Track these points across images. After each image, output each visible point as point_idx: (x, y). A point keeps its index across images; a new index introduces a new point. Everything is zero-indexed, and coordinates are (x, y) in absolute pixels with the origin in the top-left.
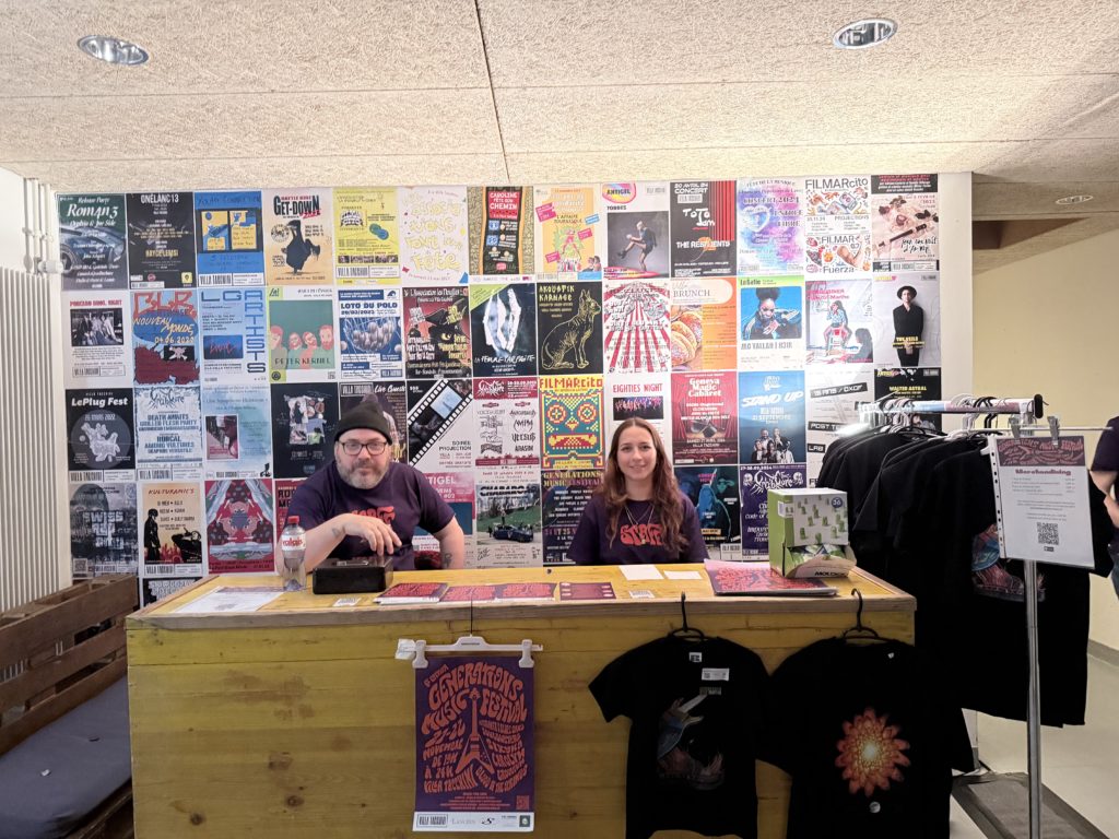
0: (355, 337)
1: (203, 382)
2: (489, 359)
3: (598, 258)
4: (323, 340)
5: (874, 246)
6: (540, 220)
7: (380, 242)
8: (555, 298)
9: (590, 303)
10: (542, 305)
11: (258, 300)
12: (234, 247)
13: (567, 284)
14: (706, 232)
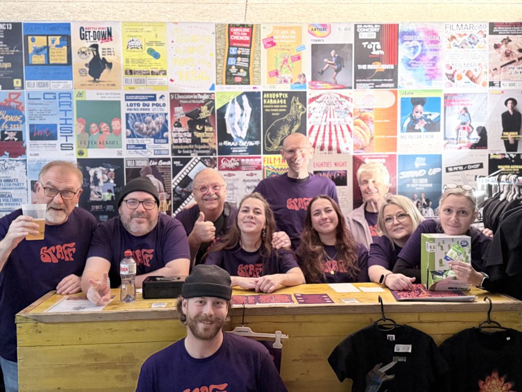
0: (136, 127)
1: (29, 156)
2: (229, 144)
3: (304, 75)
4: (114, 128)
5: (490, 71)
6: (265, 47)
7: (154, 60)
8: (275, 102)
9: (298, 106)
10: (265, 106)
11: (68, 99)
12: (51, 62)
13: (284, 92)
14: (378, 59)
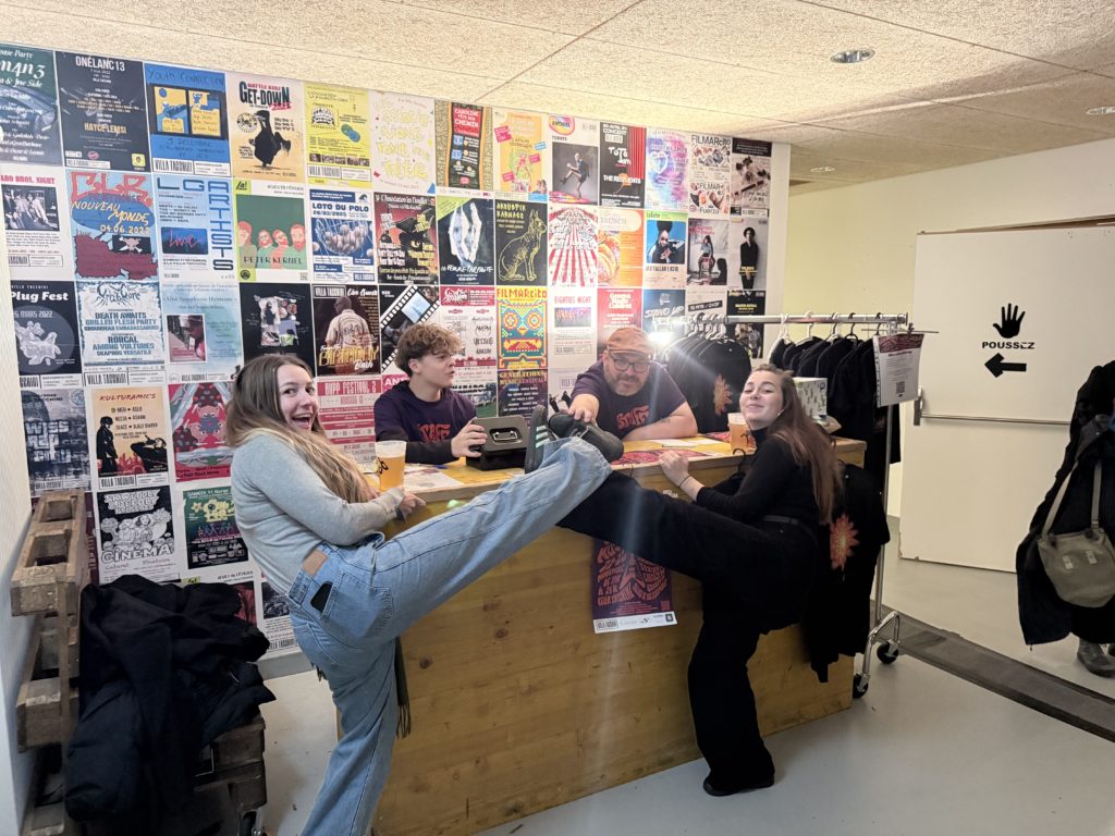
0: (327, 239)
1: (161, 278)
2: (455, 269)
3: (544, 182)
4: (294, 239)
5: (732, 196)
6: (498, 140)
7: (351, 143)
8: (510, 215)
9: (537, 223)
10: (499, 221)
11: (224, 192)
12: (194, 132)
13: (521, 203)
14: (623, 170)
